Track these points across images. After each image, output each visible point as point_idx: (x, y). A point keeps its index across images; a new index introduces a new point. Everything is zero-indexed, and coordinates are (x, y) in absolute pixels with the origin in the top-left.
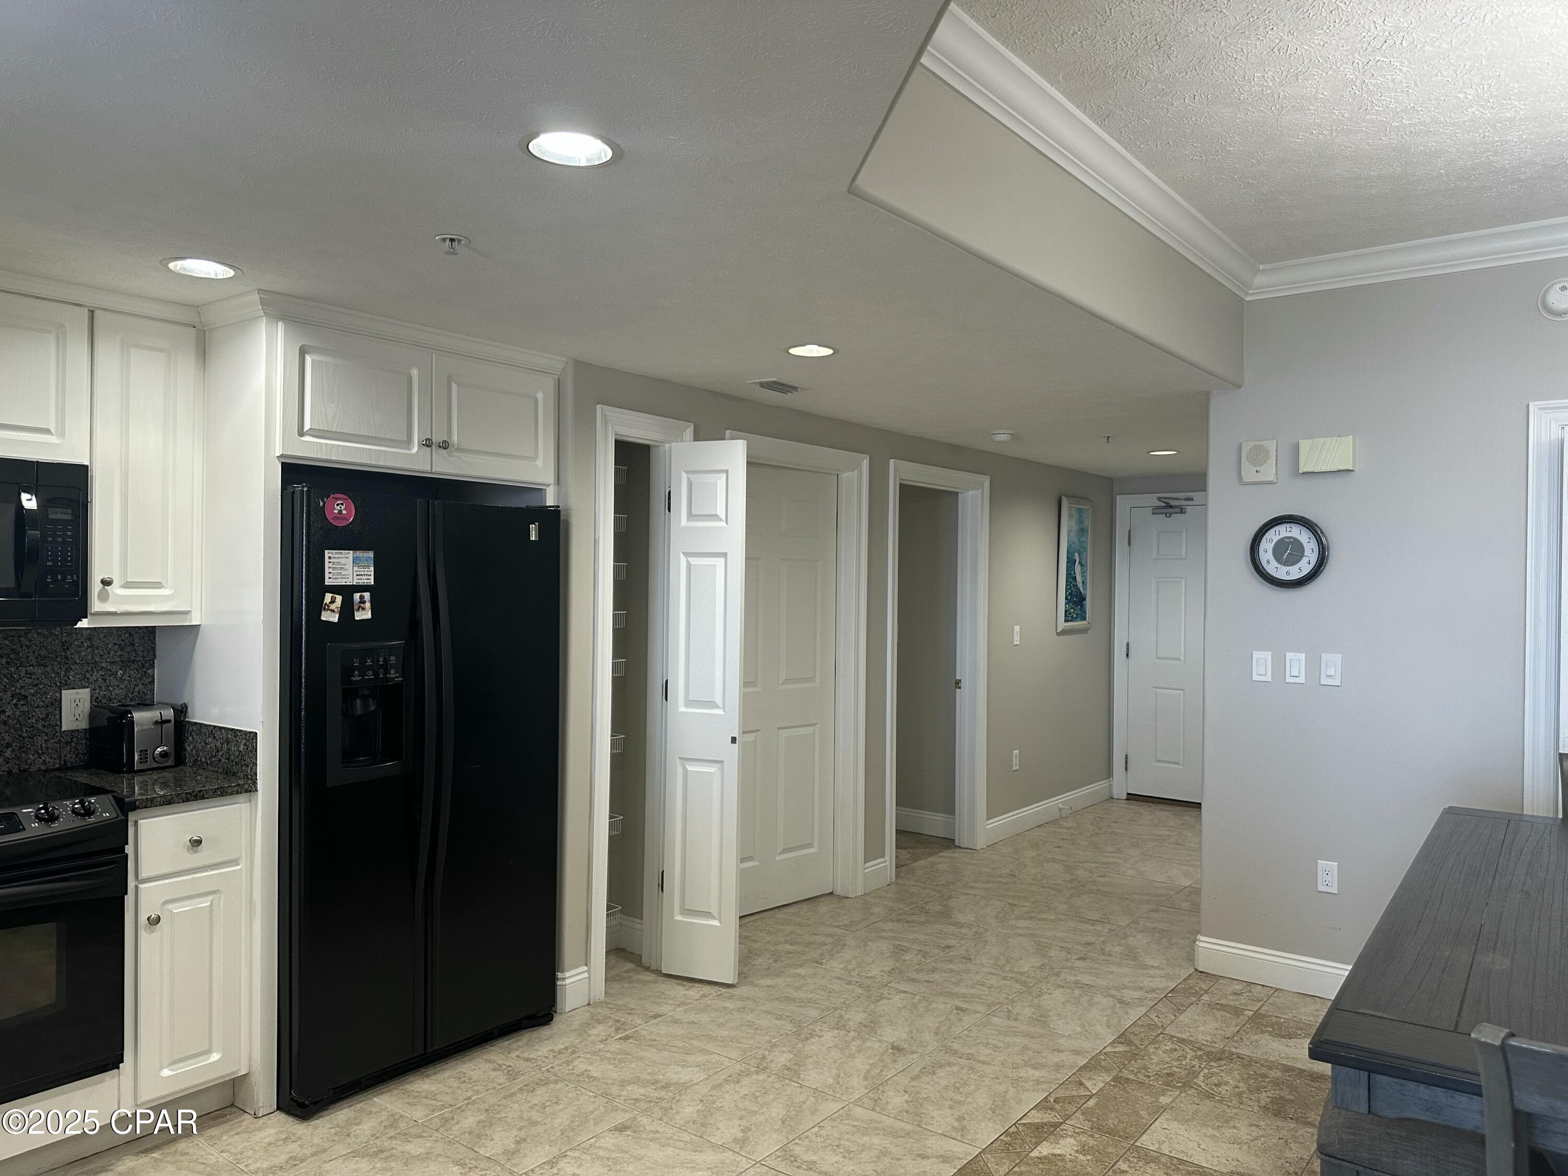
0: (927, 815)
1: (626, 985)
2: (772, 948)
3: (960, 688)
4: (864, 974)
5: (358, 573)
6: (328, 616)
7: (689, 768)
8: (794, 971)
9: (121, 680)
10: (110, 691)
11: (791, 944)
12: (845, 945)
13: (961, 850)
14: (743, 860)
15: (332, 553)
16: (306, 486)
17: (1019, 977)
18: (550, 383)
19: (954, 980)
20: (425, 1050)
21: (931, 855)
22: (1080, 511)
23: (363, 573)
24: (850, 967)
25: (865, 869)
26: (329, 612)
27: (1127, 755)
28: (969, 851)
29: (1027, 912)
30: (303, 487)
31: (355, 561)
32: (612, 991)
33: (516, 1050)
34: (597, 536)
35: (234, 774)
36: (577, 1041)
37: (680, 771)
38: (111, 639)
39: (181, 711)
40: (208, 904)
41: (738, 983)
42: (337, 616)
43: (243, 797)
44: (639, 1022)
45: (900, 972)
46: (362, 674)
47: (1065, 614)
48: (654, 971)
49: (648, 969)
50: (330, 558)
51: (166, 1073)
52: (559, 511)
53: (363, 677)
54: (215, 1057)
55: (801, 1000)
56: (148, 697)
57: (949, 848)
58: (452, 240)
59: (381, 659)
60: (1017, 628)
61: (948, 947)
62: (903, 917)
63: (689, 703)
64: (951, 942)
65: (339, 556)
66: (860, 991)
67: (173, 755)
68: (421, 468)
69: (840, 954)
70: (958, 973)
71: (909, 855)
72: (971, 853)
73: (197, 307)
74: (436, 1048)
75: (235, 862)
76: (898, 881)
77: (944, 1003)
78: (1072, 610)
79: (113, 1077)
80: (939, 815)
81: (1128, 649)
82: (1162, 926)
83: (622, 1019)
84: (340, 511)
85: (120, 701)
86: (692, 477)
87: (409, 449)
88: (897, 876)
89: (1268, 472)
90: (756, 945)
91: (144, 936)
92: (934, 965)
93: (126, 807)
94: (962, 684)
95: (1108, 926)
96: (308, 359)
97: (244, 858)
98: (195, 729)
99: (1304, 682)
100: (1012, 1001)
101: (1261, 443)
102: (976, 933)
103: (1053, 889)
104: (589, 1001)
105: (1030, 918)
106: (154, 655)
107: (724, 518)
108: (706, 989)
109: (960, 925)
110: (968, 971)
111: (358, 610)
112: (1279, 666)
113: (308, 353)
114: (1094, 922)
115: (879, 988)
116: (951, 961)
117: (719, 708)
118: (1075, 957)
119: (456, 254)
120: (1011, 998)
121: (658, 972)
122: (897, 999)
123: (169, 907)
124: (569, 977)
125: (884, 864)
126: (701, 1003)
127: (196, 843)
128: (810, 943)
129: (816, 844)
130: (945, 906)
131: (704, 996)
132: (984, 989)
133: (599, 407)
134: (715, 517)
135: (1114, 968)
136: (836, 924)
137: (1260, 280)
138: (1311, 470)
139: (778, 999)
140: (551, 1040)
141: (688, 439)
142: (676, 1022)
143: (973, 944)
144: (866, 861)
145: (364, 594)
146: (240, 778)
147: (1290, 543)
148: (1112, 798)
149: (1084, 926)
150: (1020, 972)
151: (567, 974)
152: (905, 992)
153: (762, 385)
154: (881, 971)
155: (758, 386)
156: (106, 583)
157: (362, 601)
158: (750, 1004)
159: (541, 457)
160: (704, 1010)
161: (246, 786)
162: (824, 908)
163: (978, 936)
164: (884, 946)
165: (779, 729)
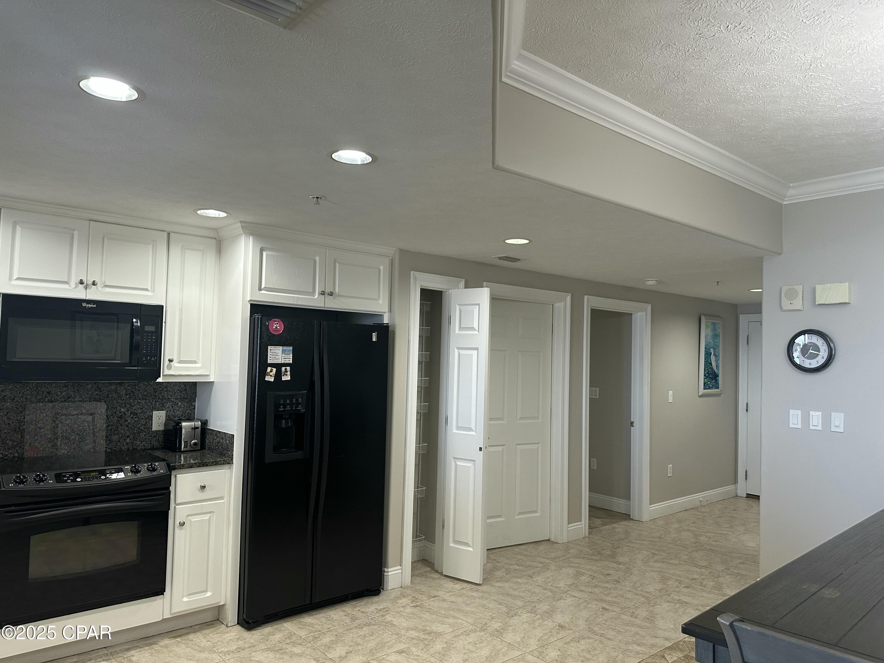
0: (615, 500)
1: (423, 579)
2: (506, 567)
3: (633, 426)
4: (555, 585)
5: (284, 357)
6: (270, 379)
7: (458, 463)
8: (515, 580)
9: (180, 407)
10: (175, 412)
11: (518, 566)
12: (549, 568)
13: (634, 521)
14: (489, 518)
15: (272, 348)
16: (260, 315)
17: (645, 594)
18: (387, 261)
19: (606, 593)
20: (311, 602)
21: (615, 523)
22: (714, 324)
23: (286, 357)
24: (548, 581)
25: (568, 527)
26: (269, 376)
27: (746, 471)
28: (638, 522)
29: (663, 559)
30: (259, 315)
31: (283, 351)
32: (414, 581)
33: (359, 607)
34: (409, 339)
35: (224, 455)
36: (390, 605)
37: (453, 464)
38: (176, 388)
39: (205, 423)
40: (208, 518)
41: (482, 583)
42: (273, 378)
43: (227, 466)
44: (424, 599)
45: (576, 586)
46: (285, 407)
47: (704, 385)
48: (439, 573)
49: (437, 571)
50: (270, 350)
51: (185, 599)
52: (389, 326)
53: (285, 409)
54: (209, 594)
55: (515, 596)
56: (192, 416)
57: (626, 519)
58: (317, 198)
59: (294, 400)
60: (671, 393)
61: (608, 575)
62: (587, 556)
63: (458, 428)
64: (611, 572)
65: (275, 349)
66: (550, 594)
67: (199, 444)
68: (319, 305)
69: (544, 573)
70: (610, 589)
71: (601, 522)
72: (639, 523)
73: (217, 229)
74: (317, 601)
75: (222, 498)
76: (589, 536)
77: (596, 605)
78: (709, 383)
79: (160, 599)
80: (621, 500)
81: (747, 406)
82: (743, 572)
83: (416, 596)
84: (276, 327)
85: (179, 417)
86: (462, 307)
87: (314, 296)
88: (590, 533)
89: (797, 304)
90: (498, 565)
91: (177, 530)
92: (597, 583)
93: (171, 468)
94: (634, 424)
95: (709, 570)
96: (264, 254)
97: (226, 497)
98: (210, 432)
99: (821, 429)
100: (637, 607)
101: (794, 287)
102: (627, 568)
103: (682, 547)
104: (402, 585)
105: (663, 562)
106: (196, 395)
107: (477, 330)
108: (465, 585)
109: (620, 563)
110: (616, 588)
111: (284, 375)
112: (806, 419)
113: (264, 251)
114: (701, 567)
115: (561, 593)
116: (607, 582)
117: (474, 431)
118: (683, 586)
119: (319, 204)
120: (636, 605)
121: (441, 574)
122: (569, 600)
123: (190, 518)
124: (391, 571)
125: (581, 526)
126: (460, 592)
127: (203, 487)
128: (529, 566)
129: (539, 511)
130: (614, 552)
131: (463, 588)
132: (622, 599)
133: (412, 272)
134: (473, 329)
135: (705, 595)
136: (547, 557)
137: (791, 192)
138: (823, 303)
139: (502, 594)
140: (377, 603)
141: (461, 288)
142: (444, 600)
143: (623, 574)
144: (568, 524)
145: (287, 367)
146: (226, 457)
147: (811, 346)
148: (737, 496)
149: (695, 569)
150: (647, 592)
151: (390, 570)
152: (575, 597)
153: (500, 258)
154: (565, 584)
155: (498, 259)
156: (171, 361)
157: (286, 371)
158: (486, 595)
159: (381, 297)
160: (460, 596)
161: (228, 461)
162: (542, 548)
163: (628, 569)
164: (571, 571)
165: (517, 444)
